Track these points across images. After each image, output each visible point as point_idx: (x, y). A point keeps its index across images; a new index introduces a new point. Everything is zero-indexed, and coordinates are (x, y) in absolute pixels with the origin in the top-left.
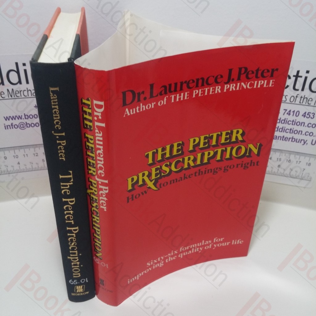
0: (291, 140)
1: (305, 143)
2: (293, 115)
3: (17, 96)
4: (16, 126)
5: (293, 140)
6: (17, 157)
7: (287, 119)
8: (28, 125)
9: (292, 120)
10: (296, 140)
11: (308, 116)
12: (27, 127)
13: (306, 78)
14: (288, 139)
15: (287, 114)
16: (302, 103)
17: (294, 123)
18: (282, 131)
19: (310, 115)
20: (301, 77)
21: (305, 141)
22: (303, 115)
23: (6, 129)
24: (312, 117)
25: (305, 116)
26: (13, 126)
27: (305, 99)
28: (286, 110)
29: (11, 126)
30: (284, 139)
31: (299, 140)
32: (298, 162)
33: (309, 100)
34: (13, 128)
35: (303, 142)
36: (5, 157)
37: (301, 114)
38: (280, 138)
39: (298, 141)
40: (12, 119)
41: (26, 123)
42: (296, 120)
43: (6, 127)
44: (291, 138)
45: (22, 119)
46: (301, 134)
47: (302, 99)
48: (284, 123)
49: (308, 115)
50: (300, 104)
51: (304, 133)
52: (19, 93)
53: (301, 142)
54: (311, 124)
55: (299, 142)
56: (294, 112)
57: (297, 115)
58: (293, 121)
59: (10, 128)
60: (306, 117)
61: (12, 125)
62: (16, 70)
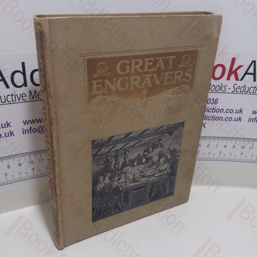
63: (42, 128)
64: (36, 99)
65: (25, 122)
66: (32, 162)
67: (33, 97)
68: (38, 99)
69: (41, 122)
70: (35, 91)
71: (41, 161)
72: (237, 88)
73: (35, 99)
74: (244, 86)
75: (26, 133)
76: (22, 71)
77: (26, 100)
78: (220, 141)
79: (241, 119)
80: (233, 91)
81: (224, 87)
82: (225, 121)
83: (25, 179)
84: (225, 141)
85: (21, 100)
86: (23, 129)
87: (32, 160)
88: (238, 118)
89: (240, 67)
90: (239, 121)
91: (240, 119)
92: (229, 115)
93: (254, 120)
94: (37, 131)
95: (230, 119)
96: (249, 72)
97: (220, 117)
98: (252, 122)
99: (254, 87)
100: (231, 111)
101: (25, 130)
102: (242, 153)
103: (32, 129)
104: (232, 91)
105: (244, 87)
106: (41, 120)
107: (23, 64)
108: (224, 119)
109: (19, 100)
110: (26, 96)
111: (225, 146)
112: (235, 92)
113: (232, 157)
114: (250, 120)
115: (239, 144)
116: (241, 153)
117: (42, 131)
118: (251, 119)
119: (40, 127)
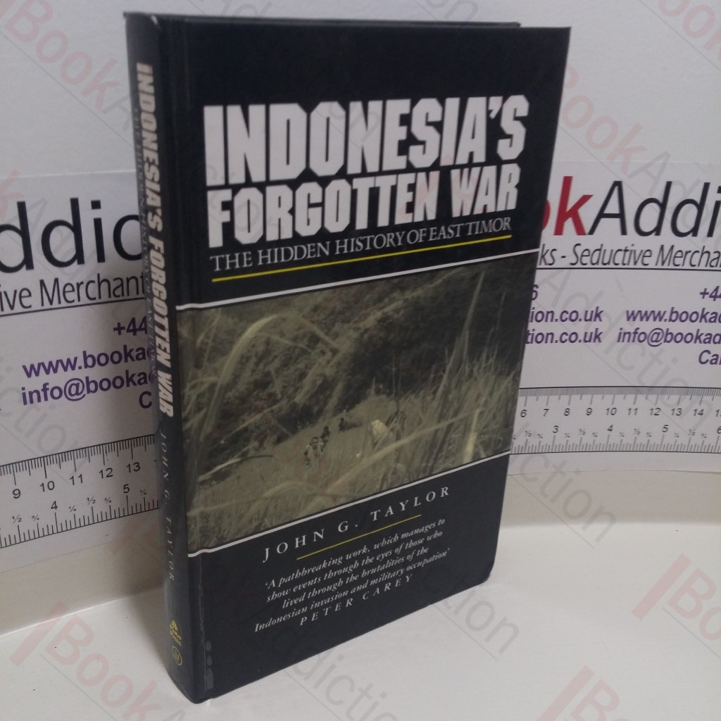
63: (77, 385)
64: (60, 302)
65: (28, 369)
66: (51, 487)
67: (51, 296)
68: (64, 303)
69: (73, 368)
70: (56, 281)
71: (77, 480)
72: (582, 256)
73: (56, 304)
74: (599, 248)
75: (31, 402)
76: (19, 227)
77: (30, 307)
78: (553, 398)
79: (601, 336)
80: (574, 262)
81: (549, 252)
82: (559, 342)
83: (32, 537)
84: (565, 398)
85: (18, 308)
86: (23, 389)
87: (49, 479)
88: (592, 333)
89: (585, 199)
90: (594, 341)
91: (597, 337)
92: (569, 327)
93: (632, 335)
94: (63, 395)
95: (572, 338)
96: (607, 211)
97: (548, 334)
98: (628, 341)
99: (623, 248)
100: (573, 316)
101: (31, 394)
102: (612, 426)
103: (48, 389)
104: (572, 264)
105: (600, 250)
106: (73, 363)
107: (22, 207)
108: (557, 337)
109: (12, 307)
110: (30, 296)
111: (567, 412)
112: (579, 265)
113: (588, 439)
114: (622, 336)
115: (601, 403)
116: (608, 427)
117: (77, 393)
118: (625, 334)
119: (72, 382)
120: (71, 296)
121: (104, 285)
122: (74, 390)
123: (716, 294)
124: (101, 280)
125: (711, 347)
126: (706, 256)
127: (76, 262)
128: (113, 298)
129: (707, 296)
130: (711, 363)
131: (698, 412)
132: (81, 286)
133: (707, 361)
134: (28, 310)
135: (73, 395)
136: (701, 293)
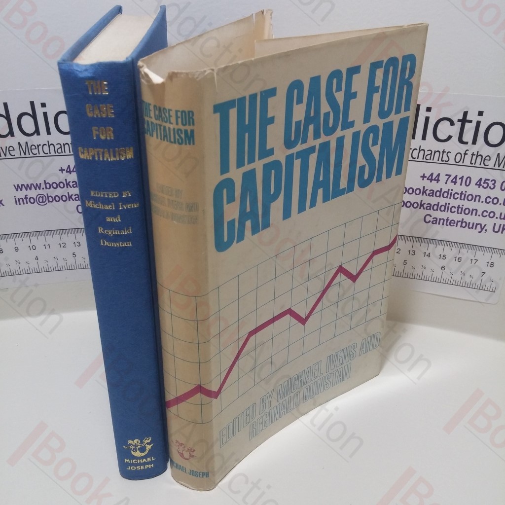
0: (459, 224)
1: (482, 229)
2: (461, 185)
3: (33, 154)
4: (32, 200)
5: (464, 224)
6: (34, 248)
7: (452, 190)
8: (50, 199)
9: (459, 193)
10: (467, 225)
11: (485, 185)
12: (49, 201)
13: (478, 123)
14: (454, 223)
15: (452, 182)
16: (475, 164)
17: (463, 196)
18: (444, 211)
19: (488, 184)
20: (470, 121)
21: (483, 226)
22: (476, 184)
23: (17, 204)
24: (492, 186)
25: (480, 185)
26: (28, 200)
27: (479, 158)
28: (450, 176)
29: (25, 200)
30: (448, 224)
31: (473, 224)
32: (474, 261)
33: (485, 160)
34: (27, 203)
35: (479, 227)
36: (16, 248)
37: (474, 181)
38: (442, 221)
39: (471, 226)
40: (27, 190)
41: (47, 194)
42: (466, 192)
43: (18, 201)
44: (460, 221)
45: (41, 188)
46: (476, 215)
47: (474, 157)
48: (447, 197)
49: (484, 183)
50: (472, 165)
51: (479, 213)
52: (36, 149)
53: (476, 229)
54: (490, 198)
55: (472, 228)
56: (462, 178)
57: (468, 184)
58: (462, 193)
59: (24, 204)
60: (481, 187)
61: (26, 198)
62: (31, 113)
63: (43, 198)
64: (29, 154)
65: (17, 187)
66: (34, 247)
67: (24, 151)
70: (27, 143)
71: (47, 247)
73: (27, 155)
75: (20, 204)
76: (5, 115)
83: (27, 272)
85: (8, 156)
86: (15, 197)
87: (33, 244)
94: (36, 202)
103: (27, 198)
106: (39, 185)
107: (5, 105)
109: (5, 155)
110: (14, 150)
119: (40, 196)
120: (35, 151)
121: (52, 147)
122: (41, 200)
123: (432, 177)
124: (50, 144)
125: (431, 212)
126: (422, 152)
127: (36, 134)
128: (57, 154)
129: (425, 179)
130: (433, 223)
131: (426, 255)
132: (40, 147)
133: (430, 221)
134: (13, 157)
135: (41, 203)
136: (421, 177)
